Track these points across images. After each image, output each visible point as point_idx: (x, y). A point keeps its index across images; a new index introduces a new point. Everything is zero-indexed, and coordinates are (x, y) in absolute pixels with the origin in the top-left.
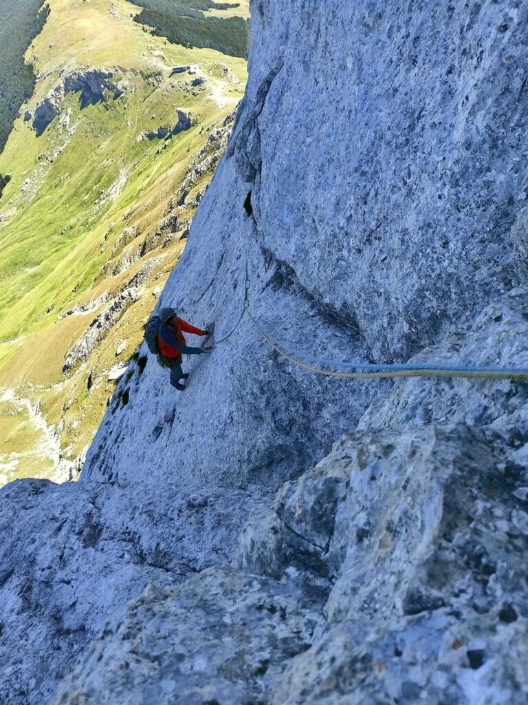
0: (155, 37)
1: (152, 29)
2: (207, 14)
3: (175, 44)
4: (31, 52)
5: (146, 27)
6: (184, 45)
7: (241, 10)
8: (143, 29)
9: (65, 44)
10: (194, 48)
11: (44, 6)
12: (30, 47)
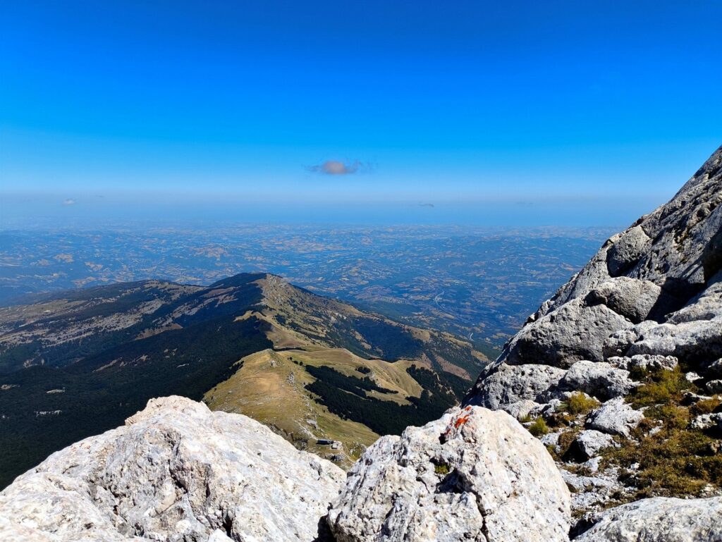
0: (318, 405)
1: (318, 397)
2: (368, 394)
3: (333, 414)
4: (211, 393)
5: (313, 394)
6: (341, 416)
7: (398, 397)
8: (311, 396)
9: (241, 394)
10: (348, 420)
11: (240, 361)
12: (213, 389)
